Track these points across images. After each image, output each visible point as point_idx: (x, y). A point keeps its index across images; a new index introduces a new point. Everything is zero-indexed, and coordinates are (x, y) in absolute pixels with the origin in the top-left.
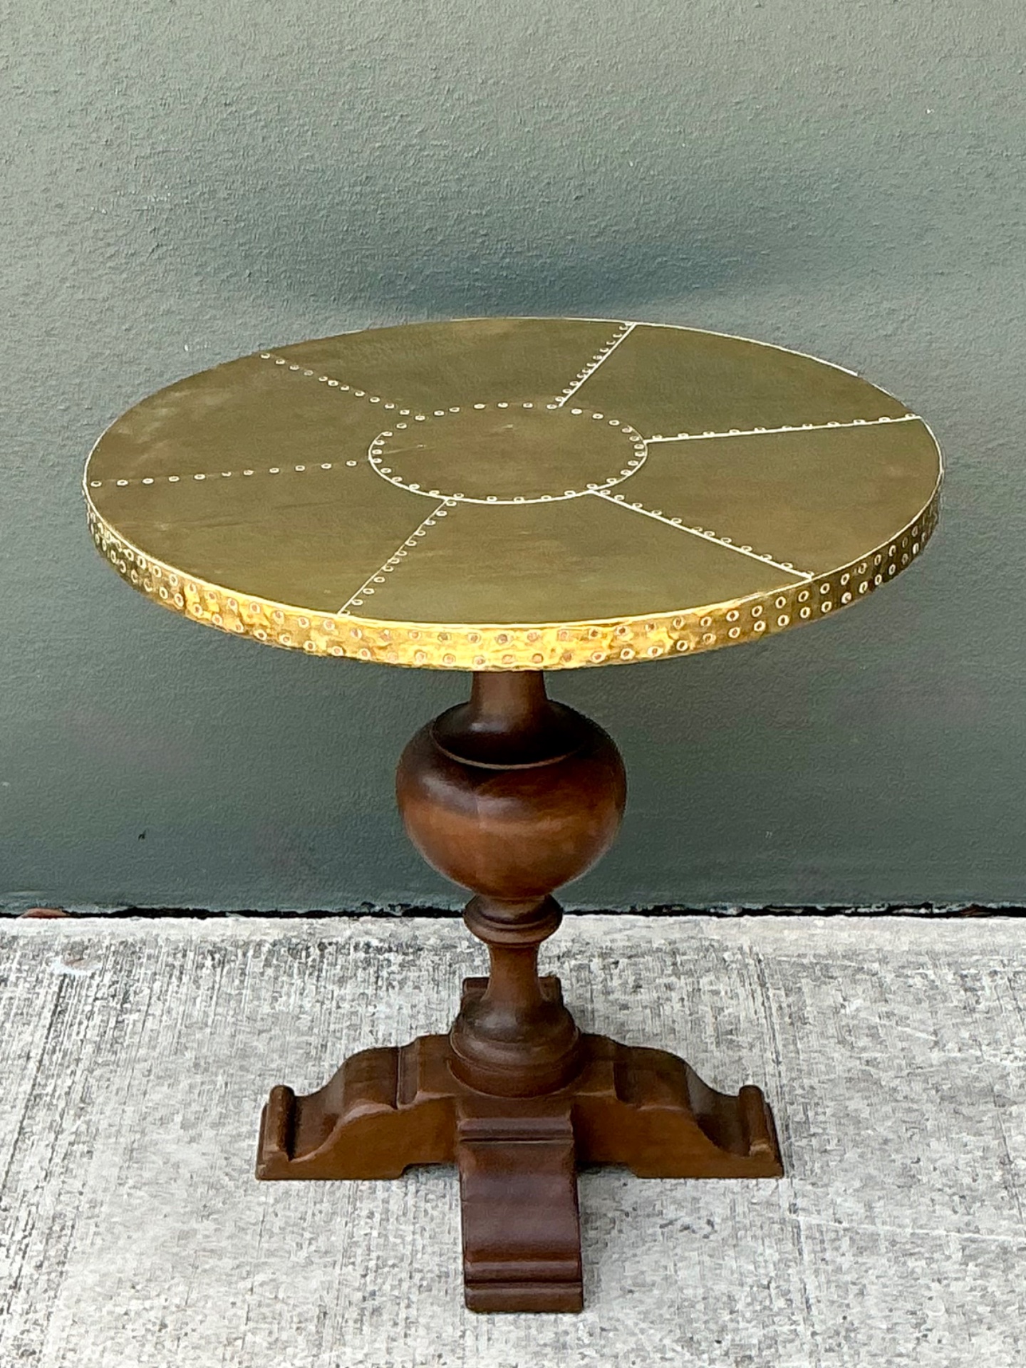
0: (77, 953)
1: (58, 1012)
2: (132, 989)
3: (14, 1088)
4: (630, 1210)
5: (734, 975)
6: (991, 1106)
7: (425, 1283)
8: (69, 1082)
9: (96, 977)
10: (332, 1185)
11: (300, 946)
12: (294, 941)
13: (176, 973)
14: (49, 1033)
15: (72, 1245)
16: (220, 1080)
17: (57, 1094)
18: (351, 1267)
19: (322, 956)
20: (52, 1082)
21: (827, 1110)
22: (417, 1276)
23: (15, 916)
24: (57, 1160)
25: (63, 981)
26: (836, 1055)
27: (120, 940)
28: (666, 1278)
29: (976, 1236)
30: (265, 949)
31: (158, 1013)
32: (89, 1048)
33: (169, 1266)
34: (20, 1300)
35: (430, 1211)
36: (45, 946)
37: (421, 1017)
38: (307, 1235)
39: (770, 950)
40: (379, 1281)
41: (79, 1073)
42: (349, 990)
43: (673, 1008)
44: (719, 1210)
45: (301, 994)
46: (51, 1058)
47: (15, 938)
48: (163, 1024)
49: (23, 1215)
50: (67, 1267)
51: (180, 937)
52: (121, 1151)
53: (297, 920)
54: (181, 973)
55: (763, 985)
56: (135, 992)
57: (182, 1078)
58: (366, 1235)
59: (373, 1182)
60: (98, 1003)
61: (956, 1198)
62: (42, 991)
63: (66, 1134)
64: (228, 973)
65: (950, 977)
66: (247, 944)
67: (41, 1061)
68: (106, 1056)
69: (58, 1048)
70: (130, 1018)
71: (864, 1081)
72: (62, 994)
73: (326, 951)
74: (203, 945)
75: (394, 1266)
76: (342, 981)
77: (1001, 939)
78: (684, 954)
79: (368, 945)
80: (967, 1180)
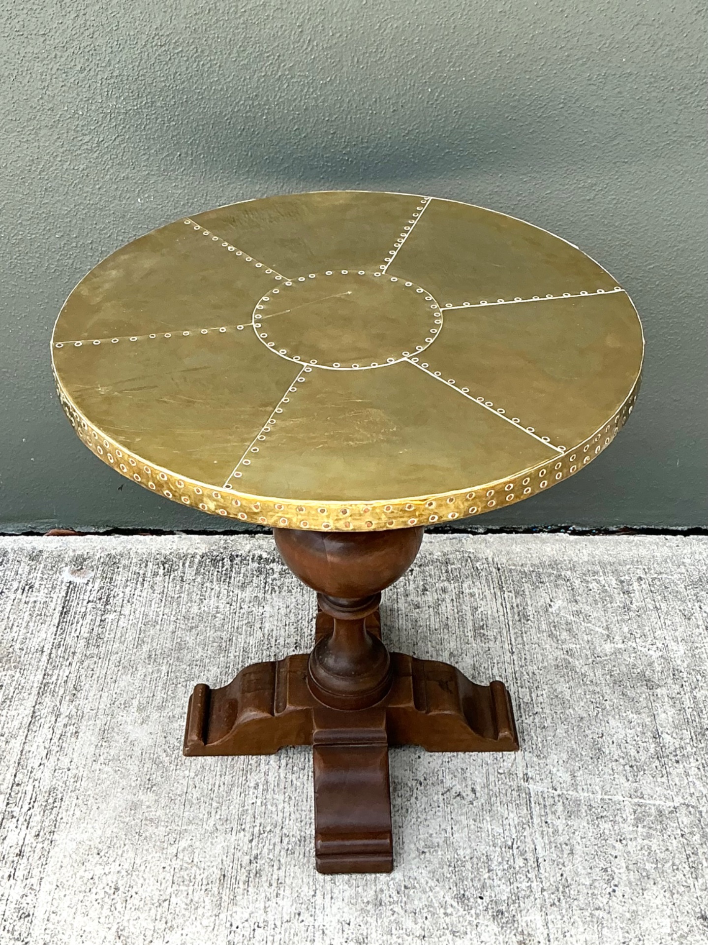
0: (79, 563)
1: (64, 613)
2: (112, 593)
3: (32, 678)
4: (422, 779)
5: (484, 582)
6: (644, 688)
7: (290, 847)
8: (67, 673)
9: (90, 583)
10: (233, 759)
11: (218, 558)
12: (215, 553)
13: (140, 579)
14: (57, 631)
15: (60, 816)
16: (164, 669)
17: (59, 682)
18: (242, 832)
19: (232, 566)
20: (56, 672)
21: (544, 692)
22: (286, 840)
23: (42, 535)
24: (55, 740)
25: (69, 587)
26: (548, 646)
27: (106, 553)
28: (446, 840)
29: (642, 800)
30: (196, 561)
31: (127, 613)
32: (82, 643)
33: (122, 834)
34: (22, 867)
35: (295, 782)
36: (60, 558)
37: (292, 615)
38: (215, 804)
39: (505, 561)
40: (261, 845)
41: (74, 664)
42: (248, 594)
43: (447, 608)
44: (479, 780)
45: (218, 597)
46: (57, 652)
47: (40, 551)
48: (130, 622)
49: (30, 788)
50: (56, 836)
51: (144, 551)
52: (97, 730)
53: (217, 536)
54: (144, 580)
55: (501, 588)
56: (114, 597)
57: (140, 668)
58: (253, 803)
59: (259, 757)
60: (90, 604)
61: (627, 767)
62: (55, 596)
63: (62, 716)
64: (174, 579)
65: (614, 582)
66: (185, 556)
67: (50, 654)
68: (93, 650)
69: (62, 643)
70: (110, 617)
71: (565, 668)
72: (68, 598)
73: (235, 562)
74: (158, 556)
75: (270, 831)
76: (243, 587)
77: (643, 552)
78: (453, 564)
79: (260, 557)
80: (633, 752)
